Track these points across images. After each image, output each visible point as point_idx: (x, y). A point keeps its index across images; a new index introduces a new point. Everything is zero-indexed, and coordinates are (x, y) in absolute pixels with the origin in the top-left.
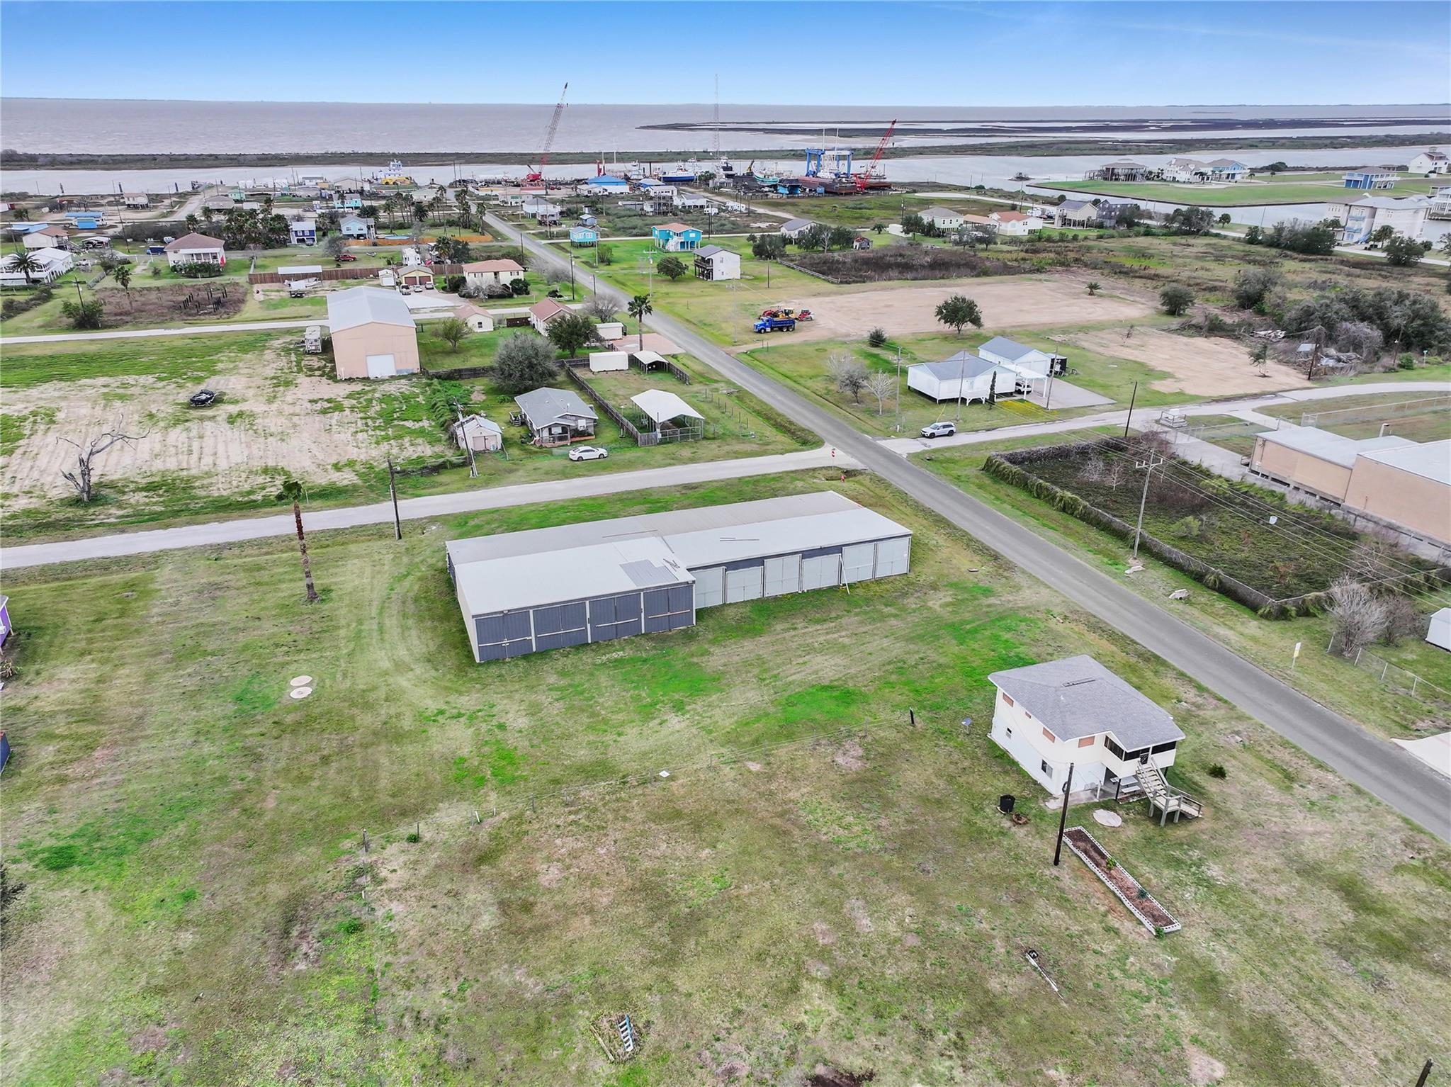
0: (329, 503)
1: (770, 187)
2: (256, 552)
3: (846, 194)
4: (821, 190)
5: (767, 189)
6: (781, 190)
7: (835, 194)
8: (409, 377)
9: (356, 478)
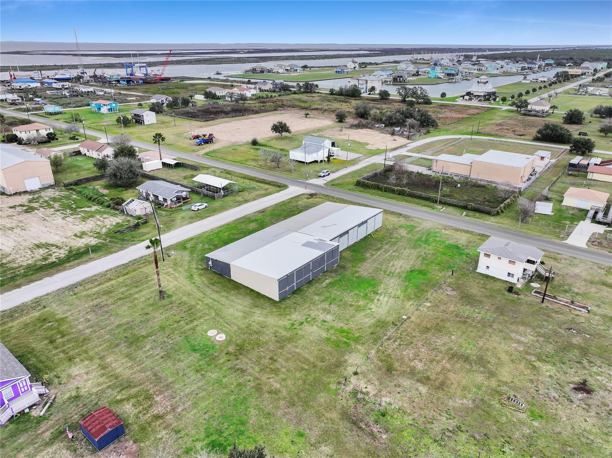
0: (100, 254)
1: (115, 81)
2: (92, 285)
3: (154, 83)
4: (141, 81)
5: (114, 82)
6: (122, 82)
7: (149, 83)
8: (51, 187)
9: (96, 239)
